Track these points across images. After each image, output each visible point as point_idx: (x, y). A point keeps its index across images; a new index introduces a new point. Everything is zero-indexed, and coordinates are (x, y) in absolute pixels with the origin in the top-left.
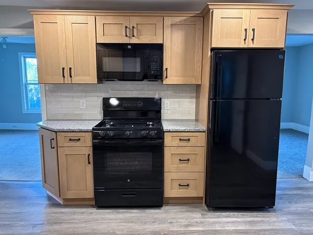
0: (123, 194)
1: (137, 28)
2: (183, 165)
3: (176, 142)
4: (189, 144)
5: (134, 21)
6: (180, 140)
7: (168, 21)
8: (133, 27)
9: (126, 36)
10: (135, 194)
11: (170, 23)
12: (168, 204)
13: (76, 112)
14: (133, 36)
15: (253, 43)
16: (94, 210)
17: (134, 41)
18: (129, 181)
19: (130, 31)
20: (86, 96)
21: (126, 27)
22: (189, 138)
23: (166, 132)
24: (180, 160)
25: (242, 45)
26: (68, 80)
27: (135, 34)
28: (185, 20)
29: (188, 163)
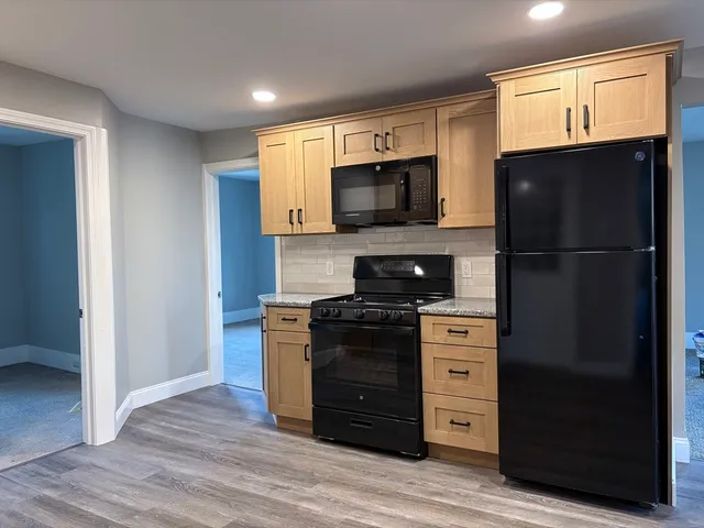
0: (353, 422)
1: (394, 135)
2: (458, 383)
3: (442, 336)
4: (467, 341)
5: (389, 123)
6: (450, 331)
7: (444, 114)
8: (387, 134)
9: (377, 150)
10: (370, 425)
11: (447, 117)
12: (437, 458)
13: (320, 281)
14: (388, 149)
15: (588, 133)
16: (312, 442)
17: (390, 156)
18: (361, 398)
19: (382, 140)
20: (334, 256)
21: (377, 135)
22: (467, 328)
23: (424, 314)
24: (451, 371)
25: (564, 141)
26: (297, 229)
27: (390, 145)
28: (473, 108)
29: (467, 379)
